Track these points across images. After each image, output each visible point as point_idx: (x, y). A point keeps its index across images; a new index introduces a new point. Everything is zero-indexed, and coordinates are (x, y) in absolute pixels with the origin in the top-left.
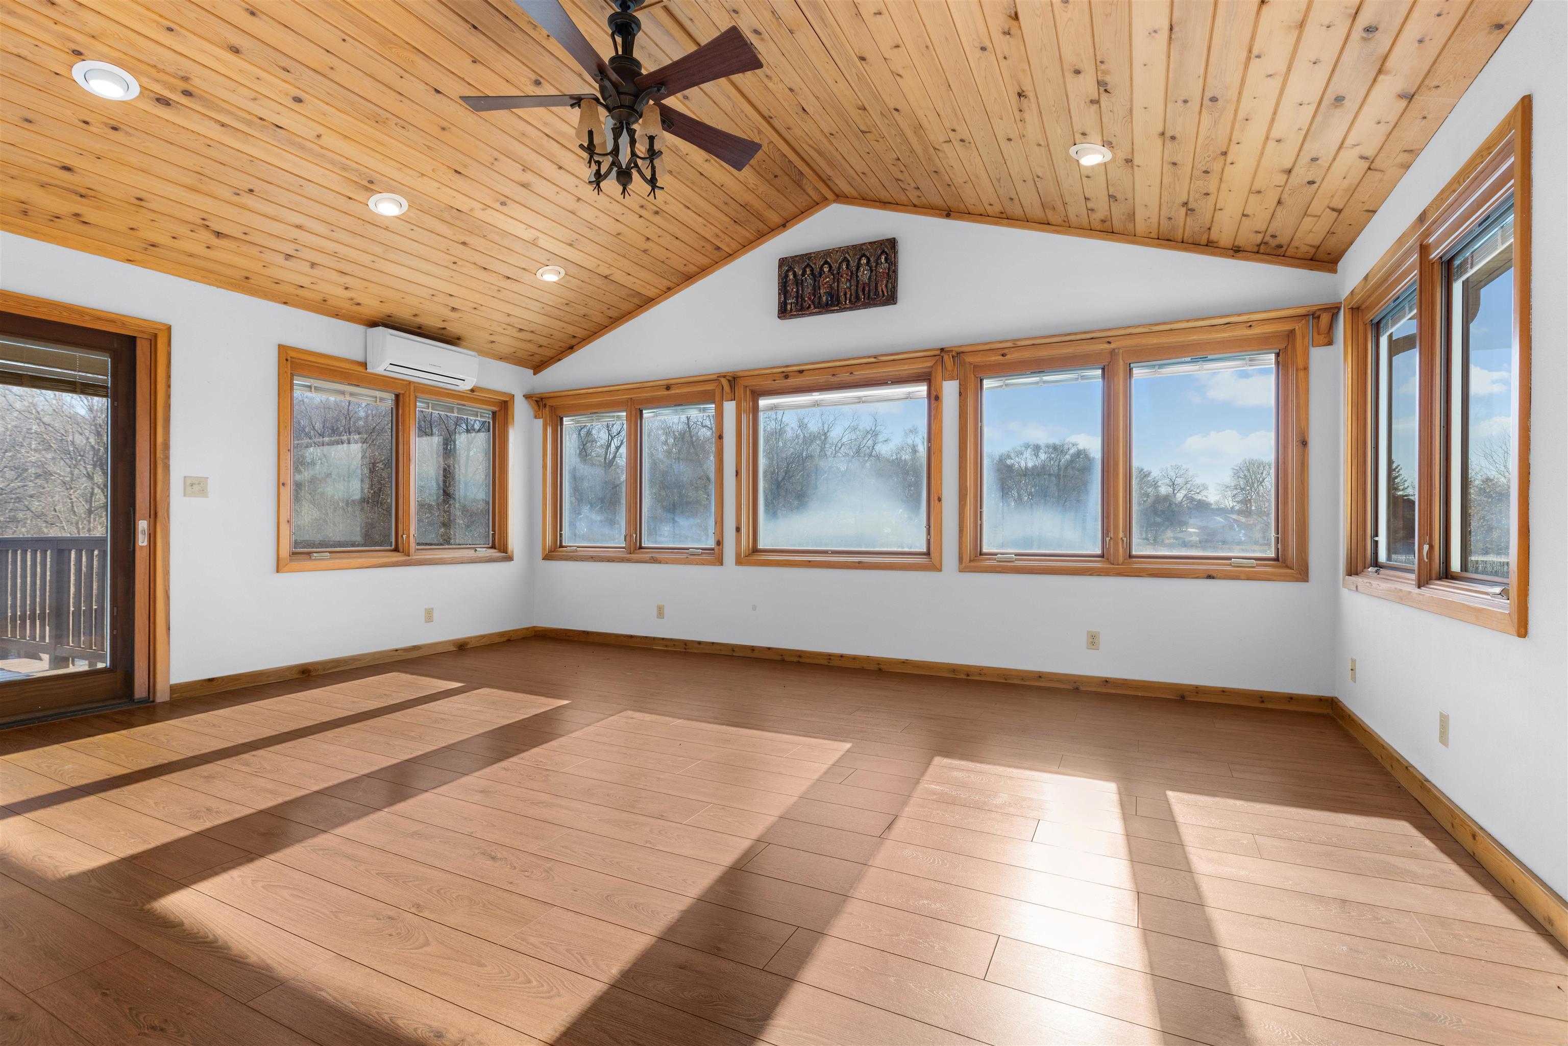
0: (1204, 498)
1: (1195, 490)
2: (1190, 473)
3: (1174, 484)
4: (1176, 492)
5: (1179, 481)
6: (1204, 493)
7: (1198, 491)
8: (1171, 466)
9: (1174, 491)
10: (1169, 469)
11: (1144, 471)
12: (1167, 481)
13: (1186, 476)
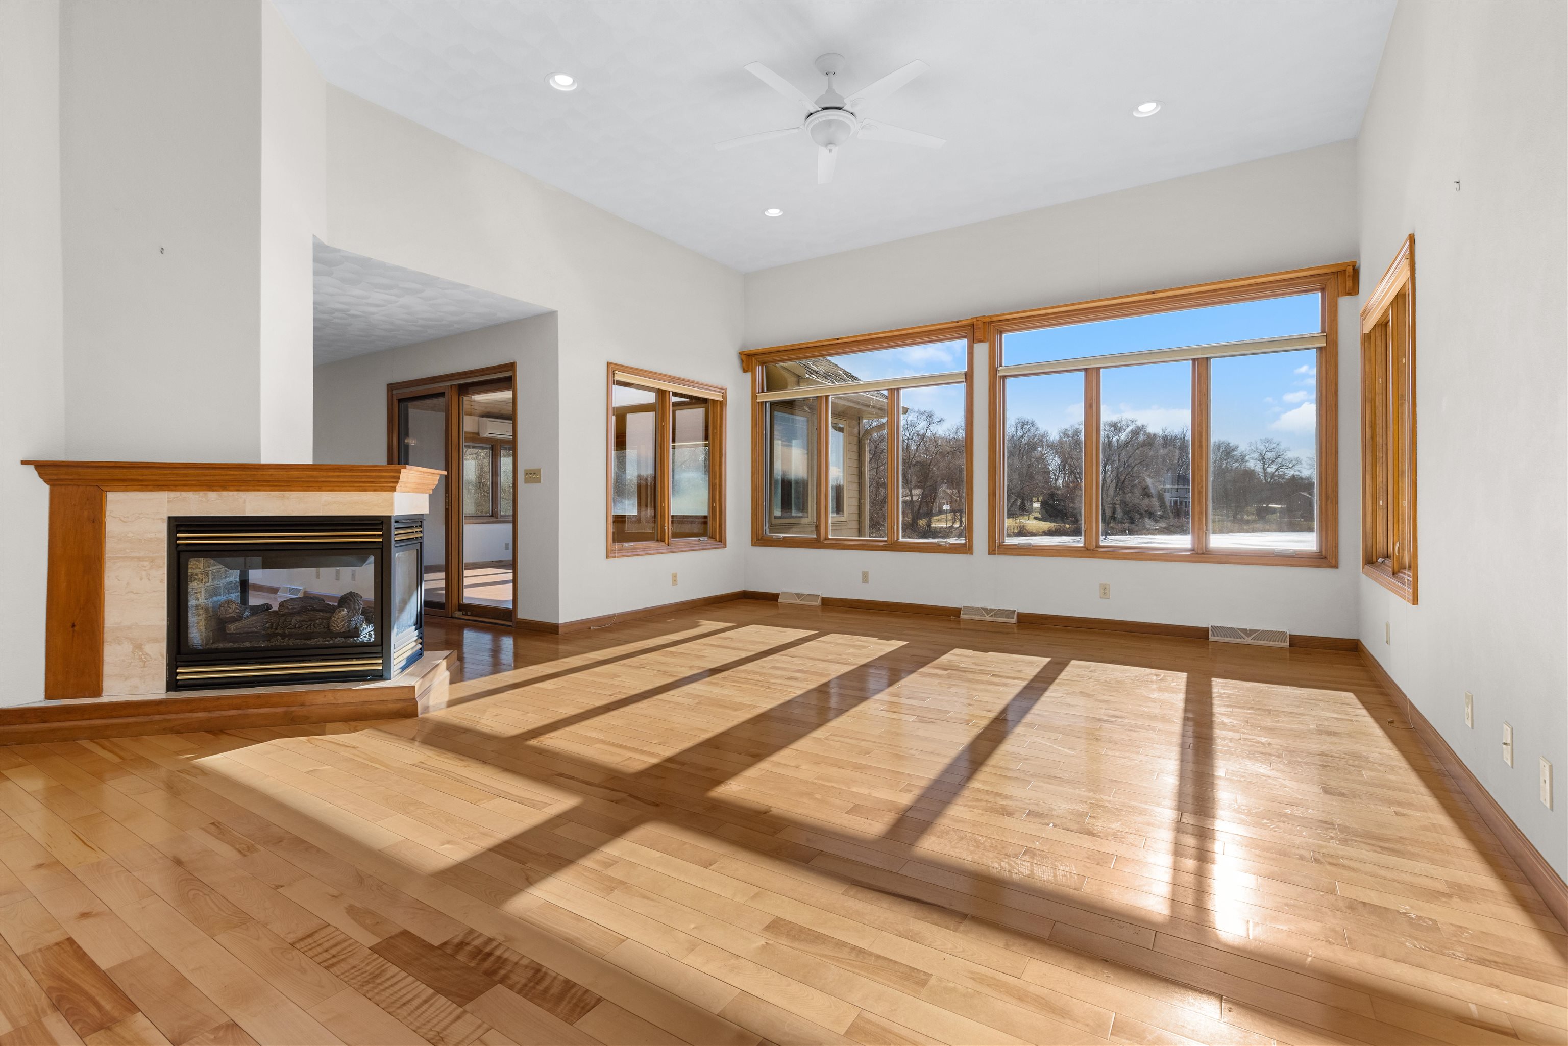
0: (1297, 473)
1: (1287, 464)
2: (1282, 447)
3: (1264, 458)
4: (1266, 466)
5: (1269, 455)
6: (1297, 468)
7: (1291, 466)
8: (1261, 439)
9: (1264, 466)
10: (1259, 444)
11: (1230, 445)
12: (1256, 455)
13: (1277, 450)
